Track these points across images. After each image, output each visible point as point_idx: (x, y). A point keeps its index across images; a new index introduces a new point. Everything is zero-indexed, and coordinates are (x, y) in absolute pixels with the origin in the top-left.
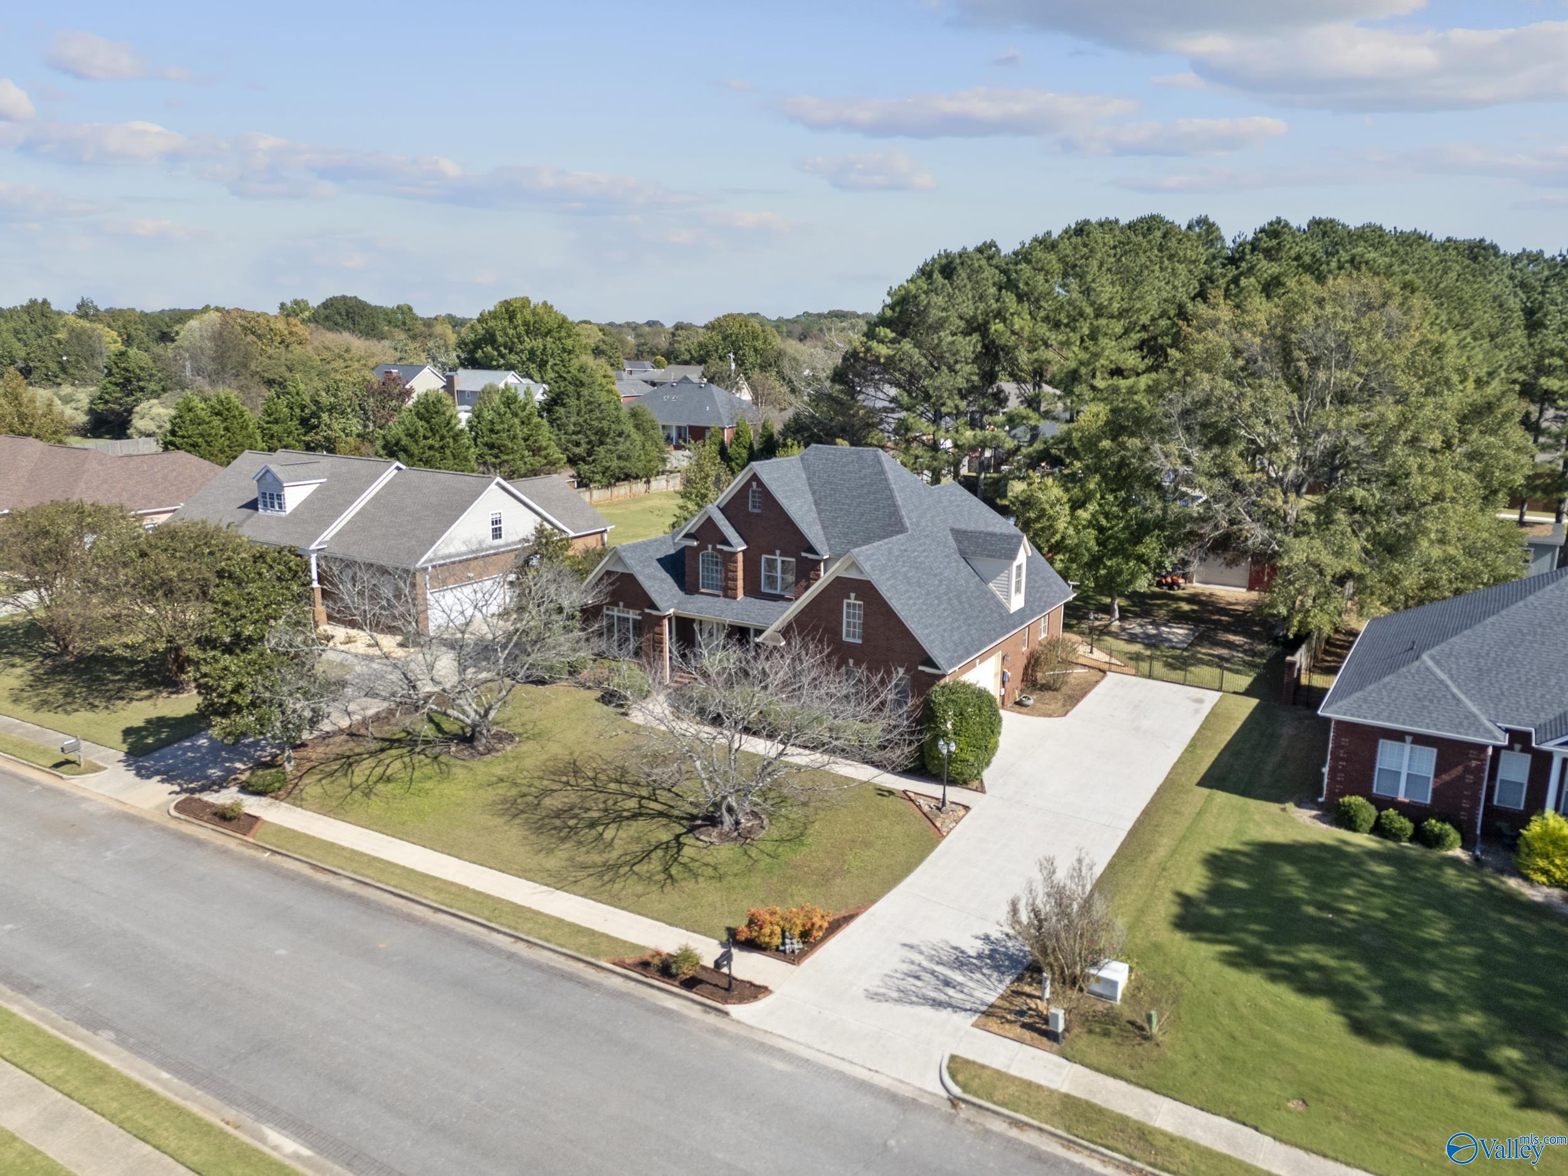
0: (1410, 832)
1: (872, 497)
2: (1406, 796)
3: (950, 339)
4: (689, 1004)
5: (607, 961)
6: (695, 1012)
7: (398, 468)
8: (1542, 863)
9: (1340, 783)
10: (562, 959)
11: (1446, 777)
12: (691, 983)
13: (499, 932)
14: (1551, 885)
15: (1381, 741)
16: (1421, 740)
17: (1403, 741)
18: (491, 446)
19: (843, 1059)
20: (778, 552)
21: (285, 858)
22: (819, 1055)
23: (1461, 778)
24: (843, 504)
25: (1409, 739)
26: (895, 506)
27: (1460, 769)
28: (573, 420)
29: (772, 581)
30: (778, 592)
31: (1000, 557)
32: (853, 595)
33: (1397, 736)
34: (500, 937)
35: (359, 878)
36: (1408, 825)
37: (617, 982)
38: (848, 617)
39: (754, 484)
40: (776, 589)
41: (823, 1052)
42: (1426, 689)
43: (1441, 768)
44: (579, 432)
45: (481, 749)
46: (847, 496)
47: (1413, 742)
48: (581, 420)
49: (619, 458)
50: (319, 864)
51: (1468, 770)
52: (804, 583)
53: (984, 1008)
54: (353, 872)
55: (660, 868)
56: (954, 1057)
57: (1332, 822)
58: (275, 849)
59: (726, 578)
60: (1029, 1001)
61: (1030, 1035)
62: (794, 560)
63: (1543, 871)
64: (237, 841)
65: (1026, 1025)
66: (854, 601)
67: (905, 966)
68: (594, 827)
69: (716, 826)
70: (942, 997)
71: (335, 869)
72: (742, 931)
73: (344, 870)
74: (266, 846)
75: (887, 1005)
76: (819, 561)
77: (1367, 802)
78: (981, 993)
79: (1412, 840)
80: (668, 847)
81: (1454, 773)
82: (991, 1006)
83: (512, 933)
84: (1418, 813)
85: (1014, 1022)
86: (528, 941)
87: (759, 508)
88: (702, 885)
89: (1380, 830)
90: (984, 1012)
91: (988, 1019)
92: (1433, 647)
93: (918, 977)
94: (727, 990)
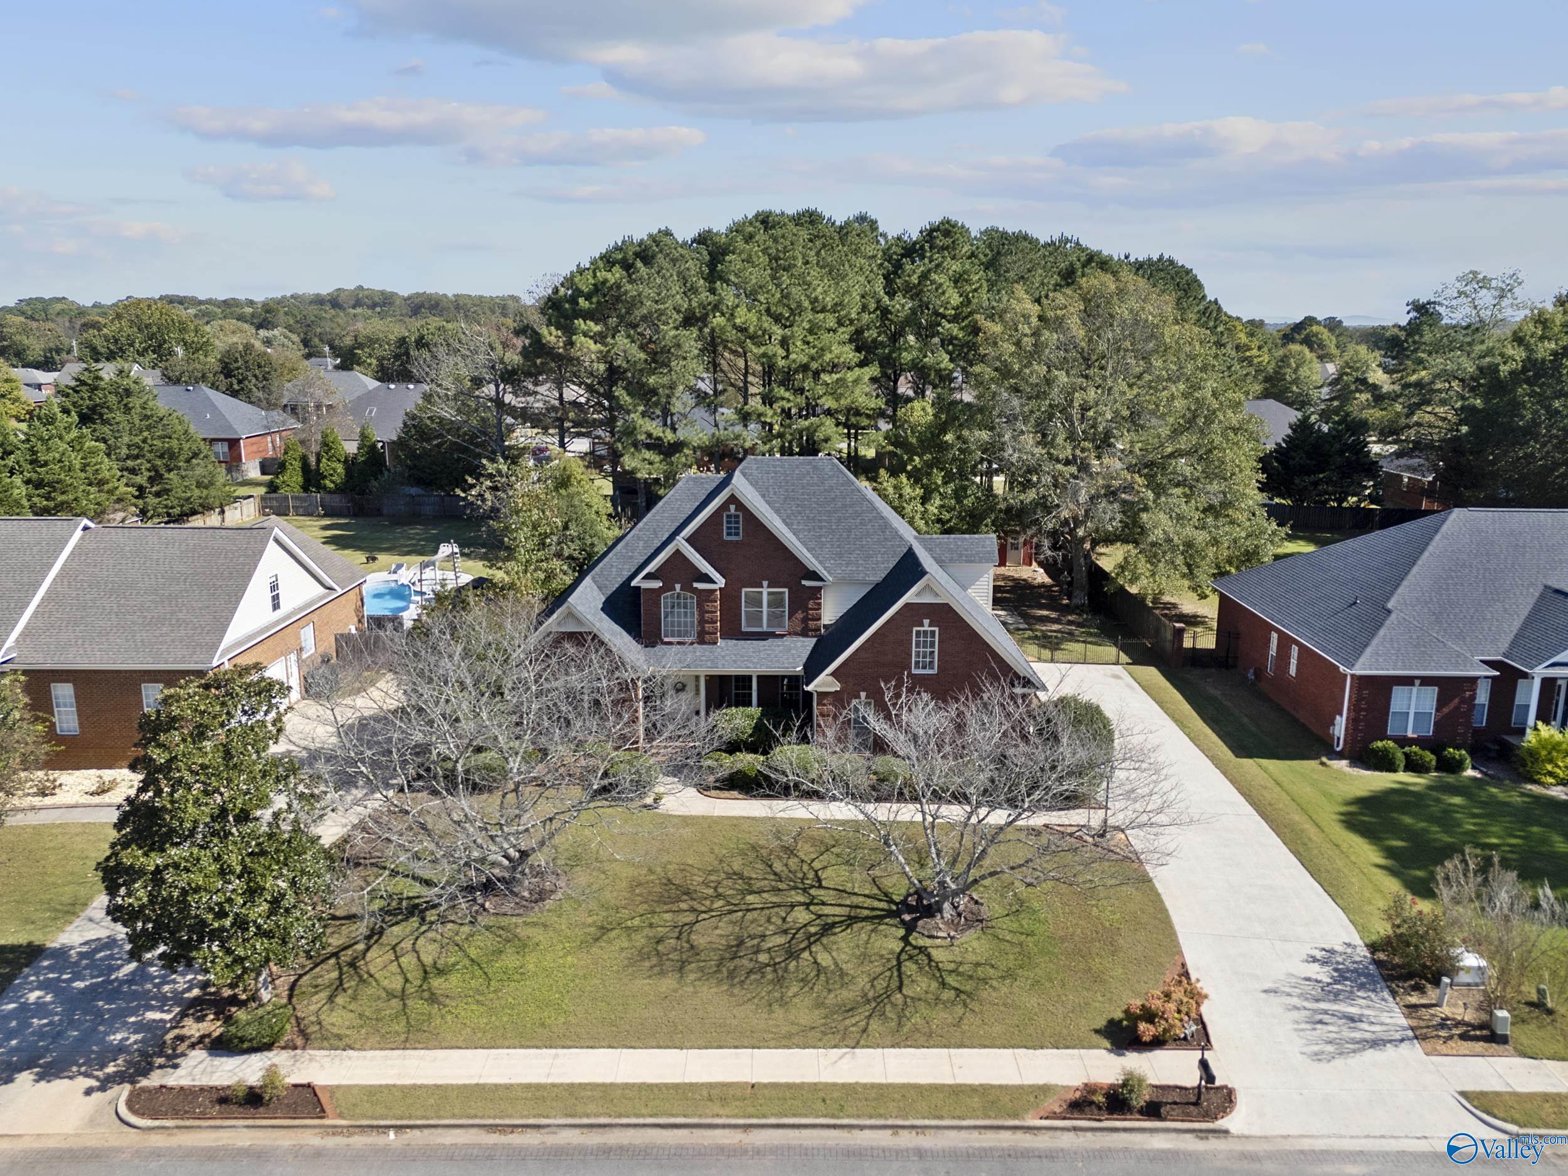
0: (1434, 763)
1: (850, 511)
2: (1413, 732)
3: (673, 333)
4: (1174, 1135)
5: (1034, 1118)
6: (1189, 1143)
7: (86, 528)
8: (1549, 767)
9: (1361, 731)
10: (975, 1134)
11: (1446, 710)
12: (1153, 1110)
13: (862, 1128)
14: (1558, 784)
15: (1395, 688)
16: (1426, 681)
17: (1413, 684)
18: (39, 485)
19: (1383, 1137)
20: (765, 583)
21: (426, 1131)
22: (1354, 1141)
23: (1457, 708)
24: (820, 521)
25: (1417, 682)
26: (883, 518)
27: (1456, 701)
28: (126, 439)
29: (756, 618)
30: (765, 628)
31: (980, 562)
32: (926, 622)
33: (1408, 681)
34: (867, 1133)
35: (585, 1121)
36: (1430, 757)
37: (1067, 1140)
38: (918, 646)
39: (732, 507)
40: (761, 626)
41: (1358, 1137)
42: (1414, 636)
43: (1441, 703)
44: (137, 457)
45: (526, 894)
46: (819, 512)
47: (1421, 685)
48: (137, 440)
49: (199, 485)
50: (498, 1121)
51: (1462, 701)
52: (800, 615)
53: (1410, 1033)
54: (568, 1115)
55: (934, 985)
56: (1463, 1094)
57: (1368, 769)
58: (399, 1123)
59: (702, 621)
60: (1432, 1011)
61: (1479, 1046)
62: (786, 590)
63: (1551, 774)
64: (317, 1131)
65: (1464, 1037)
66: (926, 628)
67: (1295, 1015)
68: (797, 958)
69: (932, 916)
70: (1368, 1036)
71: (531, 1121)
72: (1146, 1030)
73: (548, 1117)
74: (375, 1123)
75: (1339, 1062)
76: (820, 588)
77: (1391, 744)
78: (1385, 1018)
79: (1437, 769)
80: (911, 958)
81: (1452, 705)
82: (1412, 1029)
83: (881, 1122)
84: (1434, 744)
85: (1451, 1037)
86: (913, 1127)
87: (737, 534)
88: (1004, 990)
89: (1413, 766)
90: (1416, 1037)
91: (1429, 1045)
92: (1388, 599)
93: (1321, 1022)
94: (1196, 1104)
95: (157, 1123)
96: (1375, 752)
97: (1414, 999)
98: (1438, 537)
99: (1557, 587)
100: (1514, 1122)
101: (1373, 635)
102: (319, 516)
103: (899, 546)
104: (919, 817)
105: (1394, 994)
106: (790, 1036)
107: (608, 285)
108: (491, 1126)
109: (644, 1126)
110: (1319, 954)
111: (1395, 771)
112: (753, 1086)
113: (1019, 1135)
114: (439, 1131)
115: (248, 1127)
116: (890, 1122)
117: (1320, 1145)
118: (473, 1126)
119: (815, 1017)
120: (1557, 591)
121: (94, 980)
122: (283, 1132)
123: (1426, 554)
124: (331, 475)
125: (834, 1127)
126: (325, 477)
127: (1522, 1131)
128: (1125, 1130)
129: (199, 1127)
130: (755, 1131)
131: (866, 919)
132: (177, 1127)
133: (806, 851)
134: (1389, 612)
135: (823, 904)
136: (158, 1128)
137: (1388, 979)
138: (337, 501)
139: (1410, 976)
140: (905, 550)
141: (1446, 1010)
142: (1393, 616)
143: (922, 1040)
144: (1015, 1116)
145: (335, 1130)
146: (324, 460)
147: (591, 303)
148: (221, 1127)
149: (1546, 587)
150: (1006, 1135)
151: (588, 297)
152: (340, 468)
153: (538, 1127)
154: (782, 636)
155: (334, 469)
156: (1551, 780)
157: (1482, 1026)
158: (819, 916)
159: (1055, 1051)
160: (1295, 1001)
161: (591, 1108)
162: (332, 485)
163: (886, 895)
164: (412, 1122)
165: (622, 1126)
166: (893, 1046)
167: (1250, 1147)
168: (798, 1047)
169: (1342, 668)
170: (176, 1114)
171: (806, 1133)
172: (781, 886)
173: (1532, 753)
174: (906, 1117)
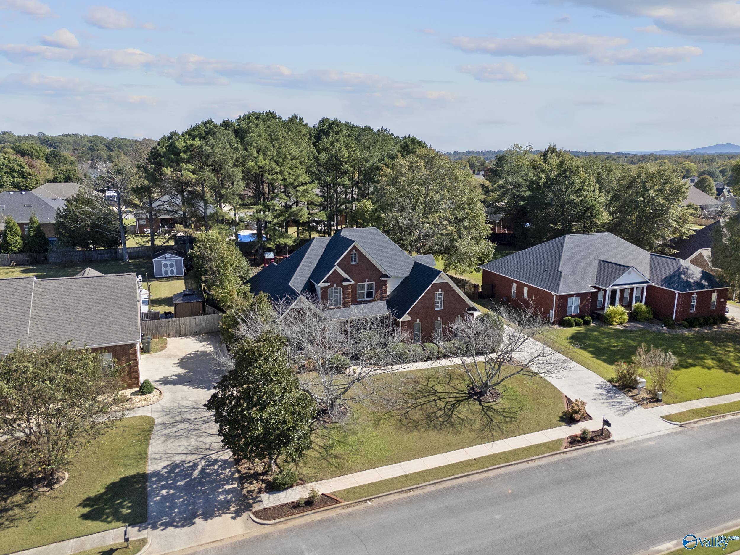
0: (583, 322)
2: (574, 313)
4: (601, 445)
5: (562, 449)
6: (606, 446)
7: (35, 281)
8: (615, 319)
9: (559, 314)
10: (550, 458)
11: (582, 304)
12: (592, 440)
13: (518, 464)
14: (618, 324)
15: (569, 298)
16: (577, 295)
17: (574, 297)
20: (367, 280)
23: (586, 303)
24: (379, 254)
25: (575, 295)
29: (362, 295)
30: (366, 299)
32: (440, 290)
33: (572, 296)
34: (520, 465)
36: (581, 321)
37: (575, 453)
38: (437, 299)
39: (354, 251)
40: (364, 298)
43: (581, 302)
51: (587, 301)
52: (379, 292)
53: (637, 404)
54: (425, 482)
55: (502, 417)
56: (661, 417)
57: (565, 327)
58: (369, 498)
59: (344, 298)
60: (638, 396)
61: (656, 404)
62: (374, 283)
63: (615, 321)
64: (340, 508)
65: (650, 402)
66: (440, 292)
67: (605, 405)
68: (452, 417)
69: (484, 395)
70: (627, 407)
71: (414, 486)
72: (577, 416)
73: (419, 484)
74: (361, 500)
75: (626, 415)
76: (387, 281)
77: (570, 318)
78: (627, 401)
79: (584, 324)
80: (487, 410)
81: (584, 302)
82: (637, 402)
83: (522, 461)
84: (581, 316)
85: (647, 403)
86: (532, 460)
87: (355, 261)
88: (523, 414)
89: (578, 324)
90: (639, 405)
91: (644, 406)
92: (558, 268)
93: (613, 405)
94: (602, 435)
95: (277, 521)
96: (566, 321)
97: (631, 394)
98: (565, 245)
99: (603, 259)
100: (678, 422)
101: (560, 281)
102: (13, 266)
103: (411, 261)
104: (473, 361)
105: (625, 394)
106: (471, 442)
107: (194, 147)
108: (402, 491)
109: (452, 479)
110: (598, 386)
111: (572, 327)
112: (475, 459)
113: (562, 455)
114: (384, 497)
115: (314, 513)
116: (525, 460)
117: (639, 438)
118: (395, 493)
119: (473, 435)
120: (604, 261)
121: (186, 481)
122: (328, 511)
123: (564, 251)
124: (15, 243)
125: (510, 465)
126: (11, 245)
127: (681, 423)
128: (589, 446)
129: (295, 518)
130: (487, 472)
131: (462, 400)
132: (286, 520)
133: (423, 382)
134: (561, 272)
135: (444, 398)
136: (278, 522)
137: (620, 390)
138: (20, 257)
139: (625, 388)
140: (413, 263)
141: (641, 396)
142: (563, 274)
143: (512, 434)
144: (558, 450)
145: (348, 506)
146: (9, 236)
147: (187, 155)
148: (304, 516)
149: (599, 260)
150: (558, 456)
151: (185, 152)
152: (19, 239)
153: (417, 488)
154: (373, 301)
155: (16, 241)
156: (616, 324)
157: (653, 398)
158: (447, 402)
159: (551, 429)
160: (602, 401)
161: (430, 478)
162: (16, 249)
163: (462, 391)
164: (374, 497)
165: (445, 481)
166: (505, 438)
167: (623, 443)
168: (477, 445)
169: (553, 293)
170: (281, 516)
171: (502, 469)
172: (425, 395)
173: (609, 316)
174: (529, 458)
